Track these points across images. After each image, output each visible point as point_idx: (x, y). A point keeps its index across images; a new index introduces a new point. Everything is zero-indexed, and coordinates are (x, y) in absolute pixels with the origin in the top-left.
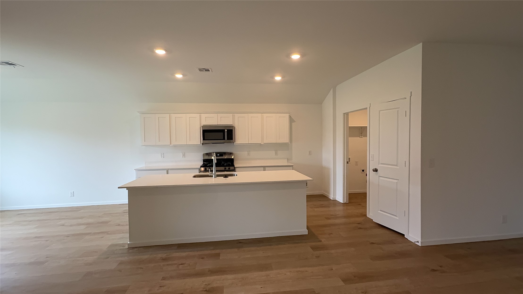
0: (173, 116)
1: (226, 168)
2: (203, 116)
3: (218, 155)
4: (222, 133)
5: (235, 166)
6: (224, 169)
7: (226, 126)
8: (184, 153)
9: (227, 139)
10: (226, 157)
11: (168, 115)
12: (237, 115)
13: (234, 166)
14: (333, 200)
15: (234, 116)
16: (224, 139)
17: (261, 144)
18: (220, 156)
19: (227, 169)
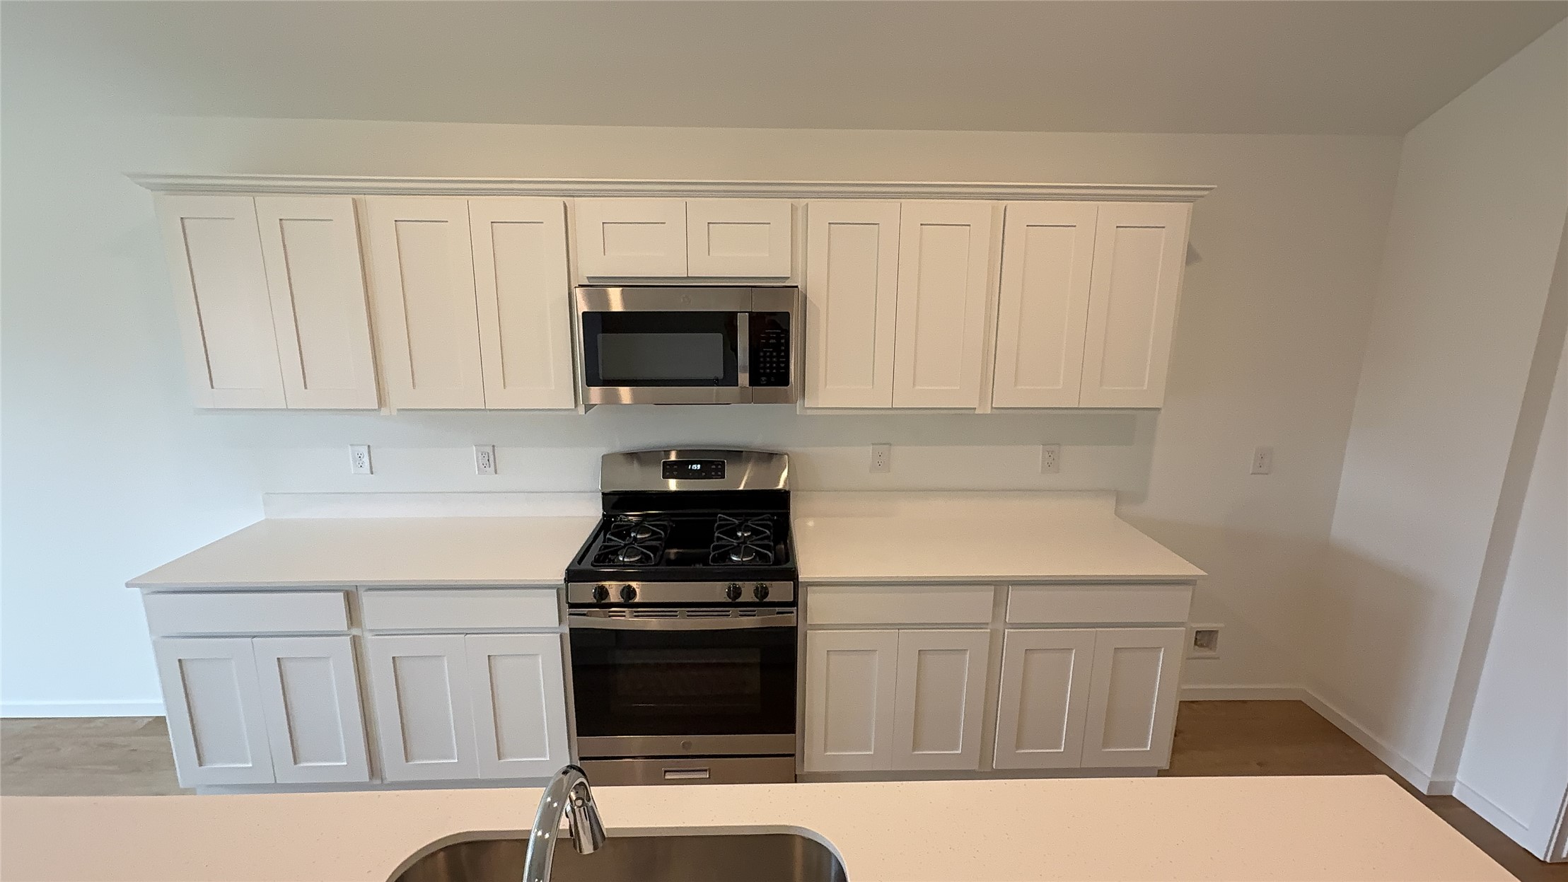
0: (382, 210)
1: (737, 592)
2: (588, 211)
3: (695, 467)
4: (718, 338)
5: (803, 576)
6: (724, 598)
7: (751, 288)
8: (489, 450)
9: (747, 382)
10: (743, 480)
11: (348, 200)
12: (821, 211)
13: (792, 575)
14: (1434, 793)
15: (800, 212)
16: (729, 379)
17: (977, 412)
18: (705, 474)
19: (748, 591)
